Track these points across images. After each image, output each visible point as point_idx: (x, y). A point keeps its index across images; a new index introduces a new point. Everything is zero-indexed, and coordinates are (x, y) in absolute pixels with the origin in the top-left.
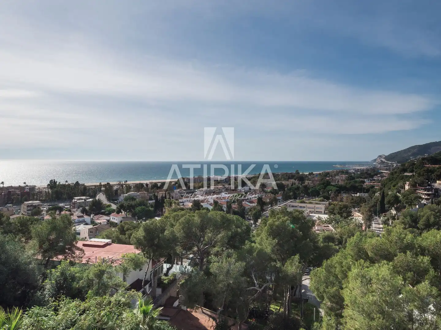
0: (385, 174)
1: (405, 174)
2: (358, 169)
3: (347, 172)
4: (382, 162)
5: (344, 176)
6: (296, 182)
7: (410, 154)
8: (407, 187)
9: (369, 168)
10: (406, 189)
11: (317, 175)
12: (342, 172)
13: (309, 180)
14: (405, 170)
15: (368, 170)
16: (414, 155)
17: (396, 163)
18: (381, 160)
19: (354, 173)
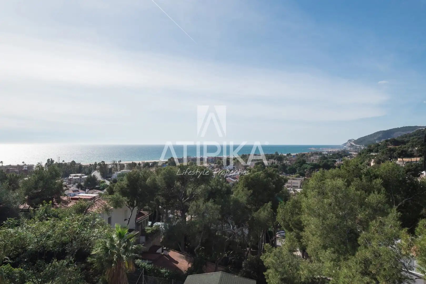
0: (354, 156)
1: (371, 154)
2: (330, 151)
3: (321, 154)
4: (352, 146)
5: (318, 157)
6: (276, 162)
7: (376, 138)
8: (372, 164)
9: (340, 150)
10: (371, 166)
11: (294, 156)
12: (316, 153)
13: (287, 160)
14: (371, 151)
15: (339, 152)
16: (379, 139)
17: (364, 146)
18: (351, 144)
19: (327, 155)
